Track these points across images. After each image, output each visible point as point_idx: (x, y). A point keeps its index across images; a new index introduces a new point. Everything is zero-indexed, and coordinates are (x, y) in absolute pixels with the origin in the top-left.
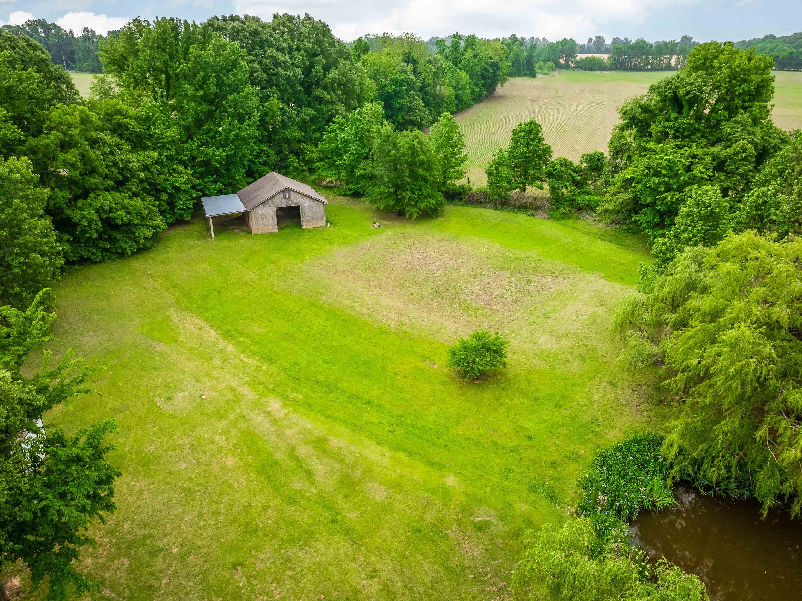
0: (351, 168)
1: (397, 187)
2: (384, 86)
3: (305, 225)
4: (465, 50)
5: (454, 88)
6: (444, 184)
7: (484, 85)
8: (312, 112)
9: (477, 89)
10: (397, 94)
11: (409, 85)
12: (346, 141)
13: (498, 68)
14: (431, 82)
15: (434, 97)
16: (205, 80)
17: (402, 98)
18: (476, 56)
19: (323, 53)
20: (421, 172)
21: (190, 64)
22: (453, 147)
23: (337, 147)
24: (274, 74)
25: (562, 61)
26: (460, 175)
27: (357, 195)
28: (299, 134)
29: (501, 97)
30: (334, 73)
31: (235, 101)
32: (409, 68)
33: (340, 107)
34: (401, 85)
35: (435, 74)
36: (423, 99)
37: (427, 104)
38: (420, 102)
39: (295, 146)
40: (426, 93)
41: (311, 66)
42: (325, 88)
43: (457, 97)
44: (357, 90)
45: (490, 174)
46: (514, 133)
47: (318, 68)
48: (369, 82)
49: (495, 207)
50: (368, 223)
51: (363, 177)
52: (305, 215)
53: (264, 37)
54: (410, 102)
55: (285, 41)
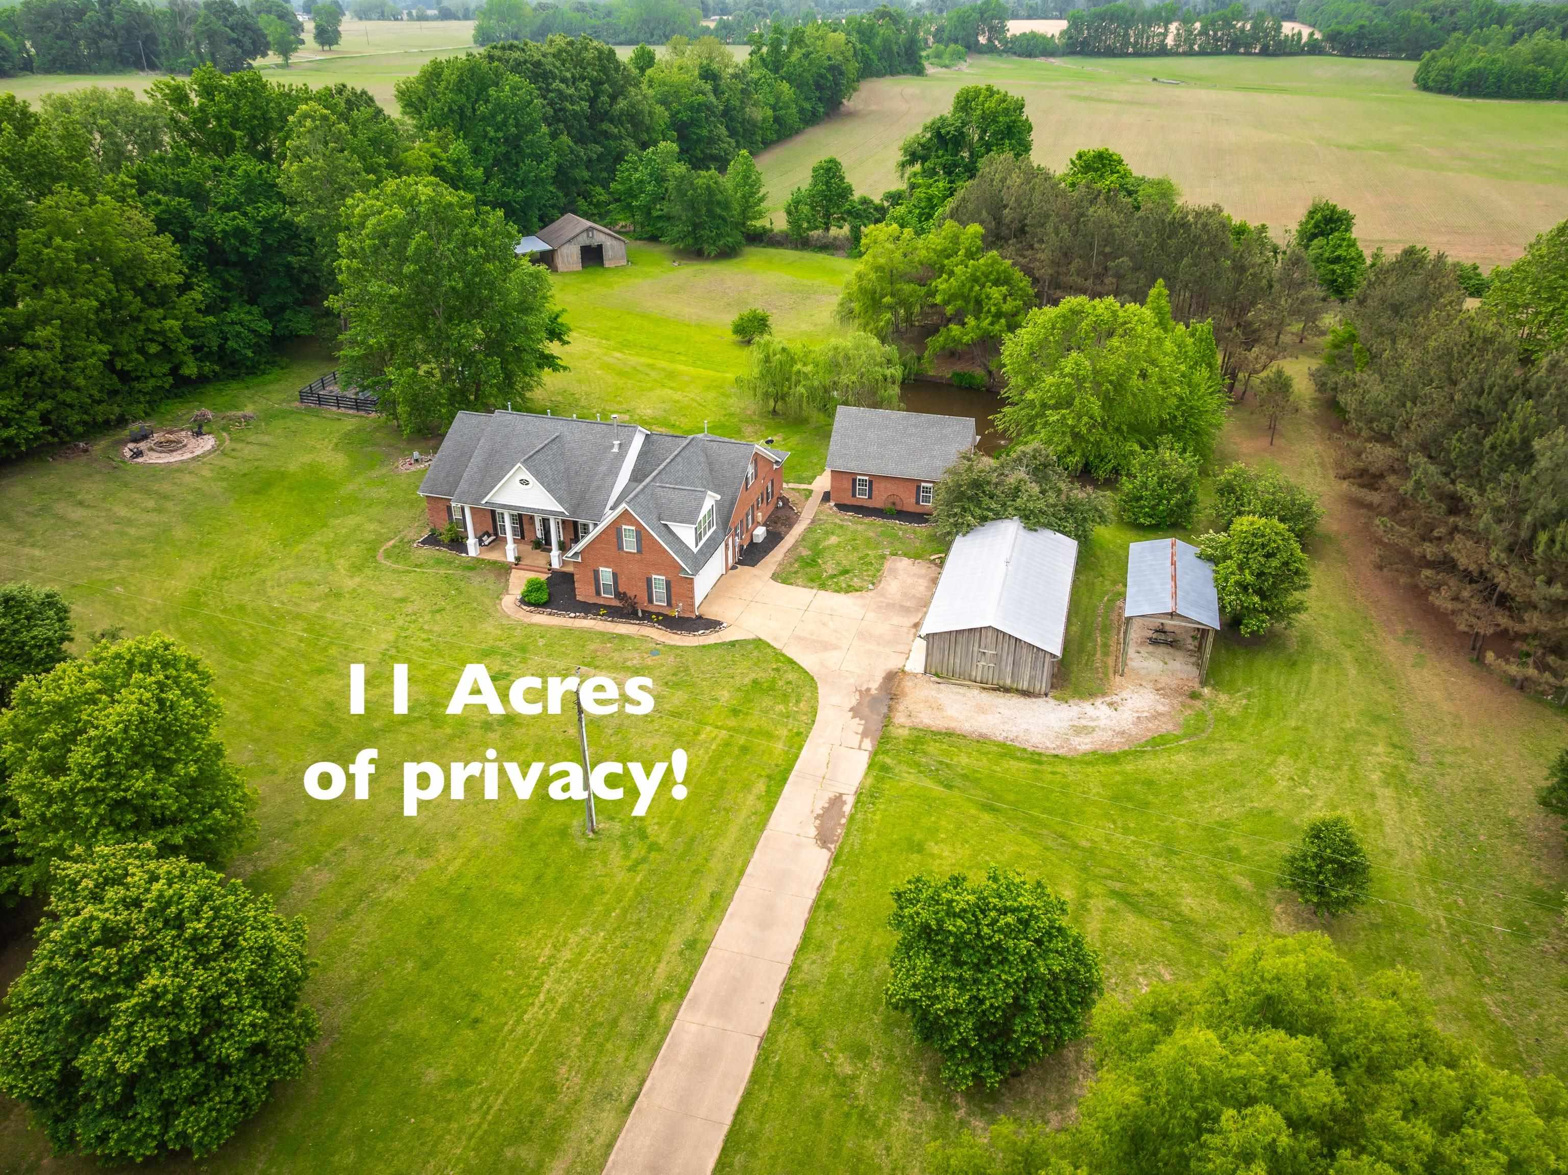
0: (647, 210)
1: (696, 226)
2: (678, 112)
3: (607, 264)
4: (790, 50)
5: (774, 108)
6: (744, 224)
7: (820, 99)
8: (599, 149)
9: (807, 106)
10: (694, 122)
11: (708, 109)
12: (641, 181)
13: (841, 73)
14: (738, 103)
15: (742, 123)
16: (505, 122)
17: (700, 127)
18: (806, 56)
19: (608, 80)
20: (718, 211)
21: (490, 106)
22: (752, 186)
23: (631, 188)
24: (560, 110)
25: (982, 40)
26: (760, 215)
27: (654, 239)
28: (586, 174)
29: (851, 115)
30: (622, 104)
31: (532, 141)
32: (708, 87)
33: (629, 143)
34: (698, 111)
35: (743, 91)
36: (727, 127)
37: (732, 133)
38: (723, 131)
39: (583, 187)
40: (732, 119)
41: (596, 97)
42: (611, 121)
43: (777, 120)
44: (647, 120)
45: (789, 213)
46: (814, 170)
47: (605, 98)
48: (659, 109)
49: (796, 248)
50: (667, 263)
51: (660, 218)
52: (608, 254)
53: (548, 67)
54: (710, 131)
55: (568, 70)
